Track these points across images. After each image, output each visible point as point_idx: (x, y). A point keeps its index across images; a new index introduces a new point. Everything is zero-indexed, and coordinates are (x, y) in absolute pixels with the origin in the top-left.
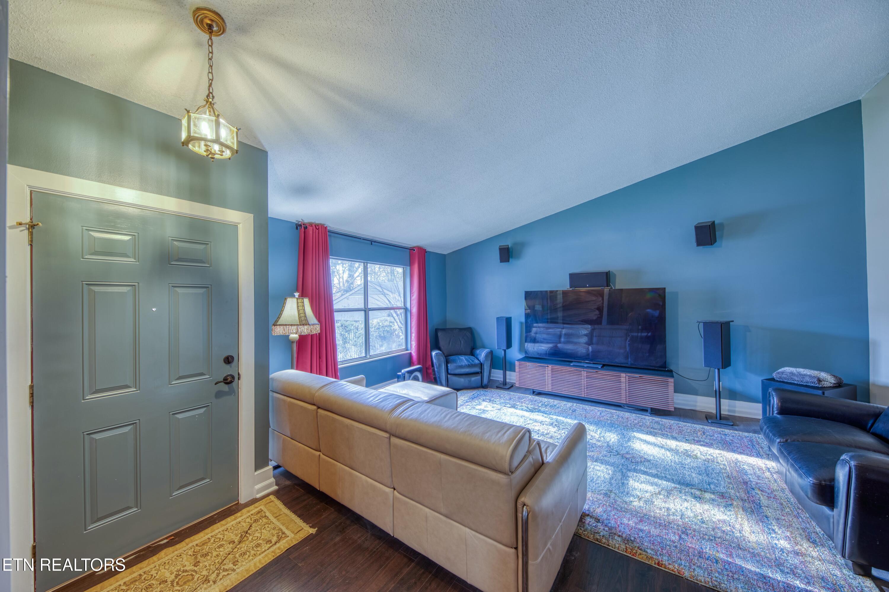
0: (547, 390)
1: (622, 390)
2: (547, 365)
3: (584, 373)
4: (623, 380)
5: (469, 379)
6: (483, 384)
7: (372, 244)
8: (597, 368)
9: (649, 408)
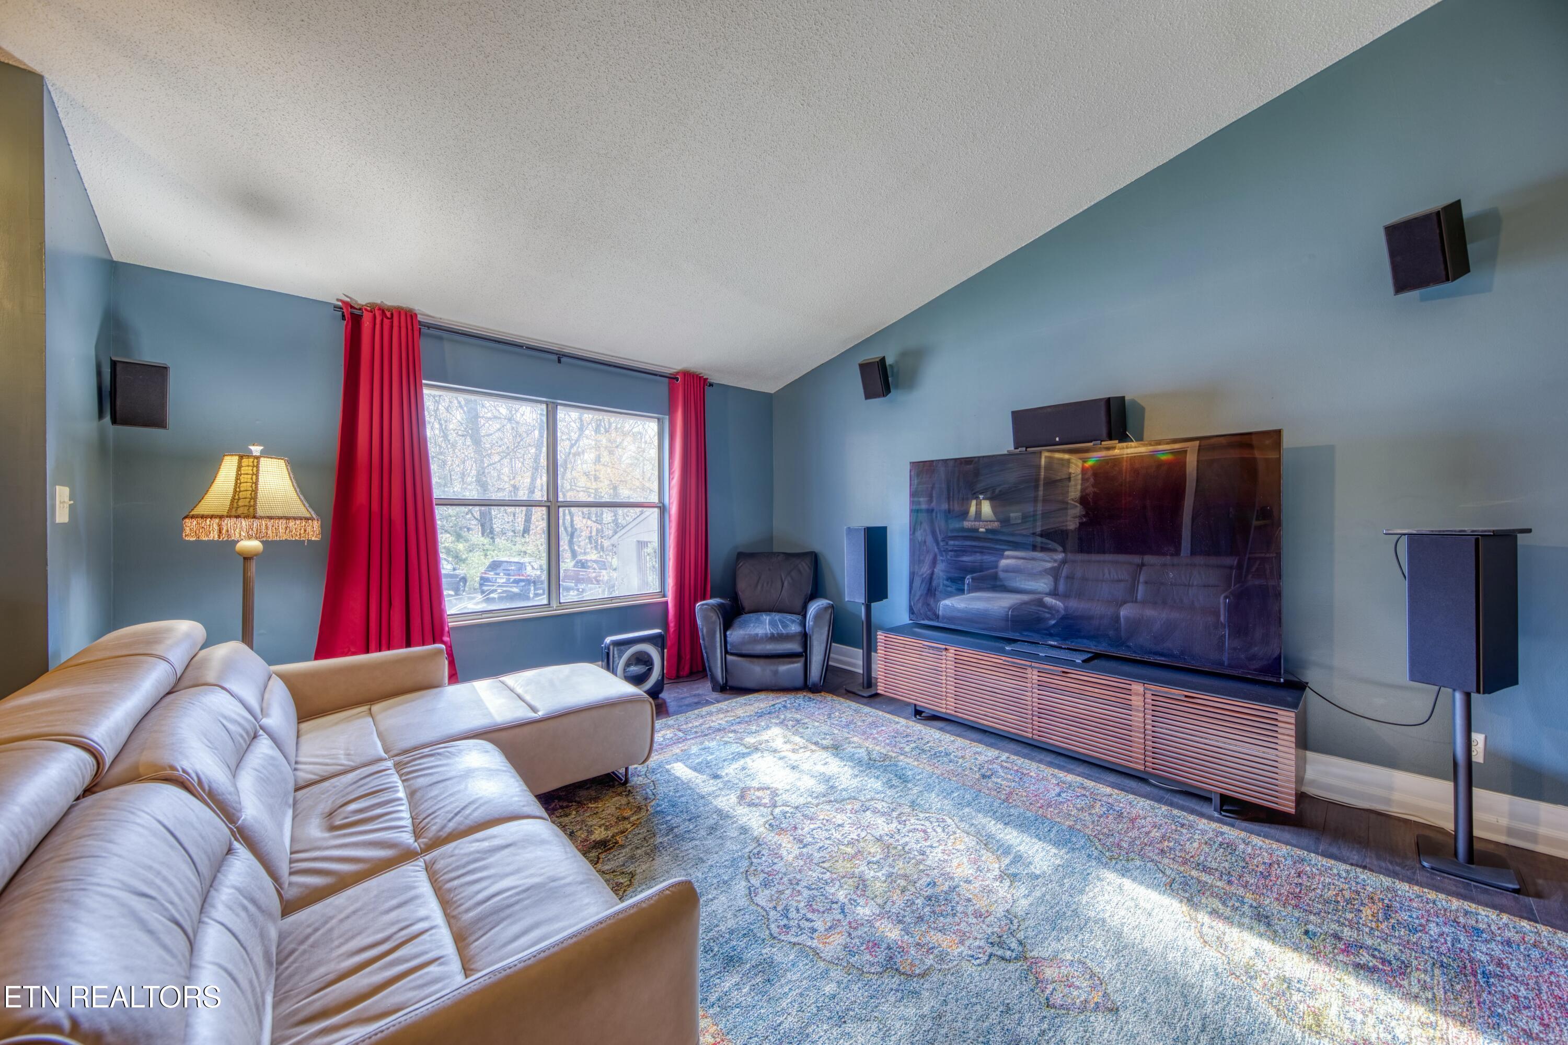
0: (944, 710)
1: (1135, 731)
2: (944, 647)
3: (1033, 675)
4: (1137, 701)
5: (773, 668)
6: (810, 683)
7: (559, 361)
8: (1072, 663)
9: (1216, 793)
